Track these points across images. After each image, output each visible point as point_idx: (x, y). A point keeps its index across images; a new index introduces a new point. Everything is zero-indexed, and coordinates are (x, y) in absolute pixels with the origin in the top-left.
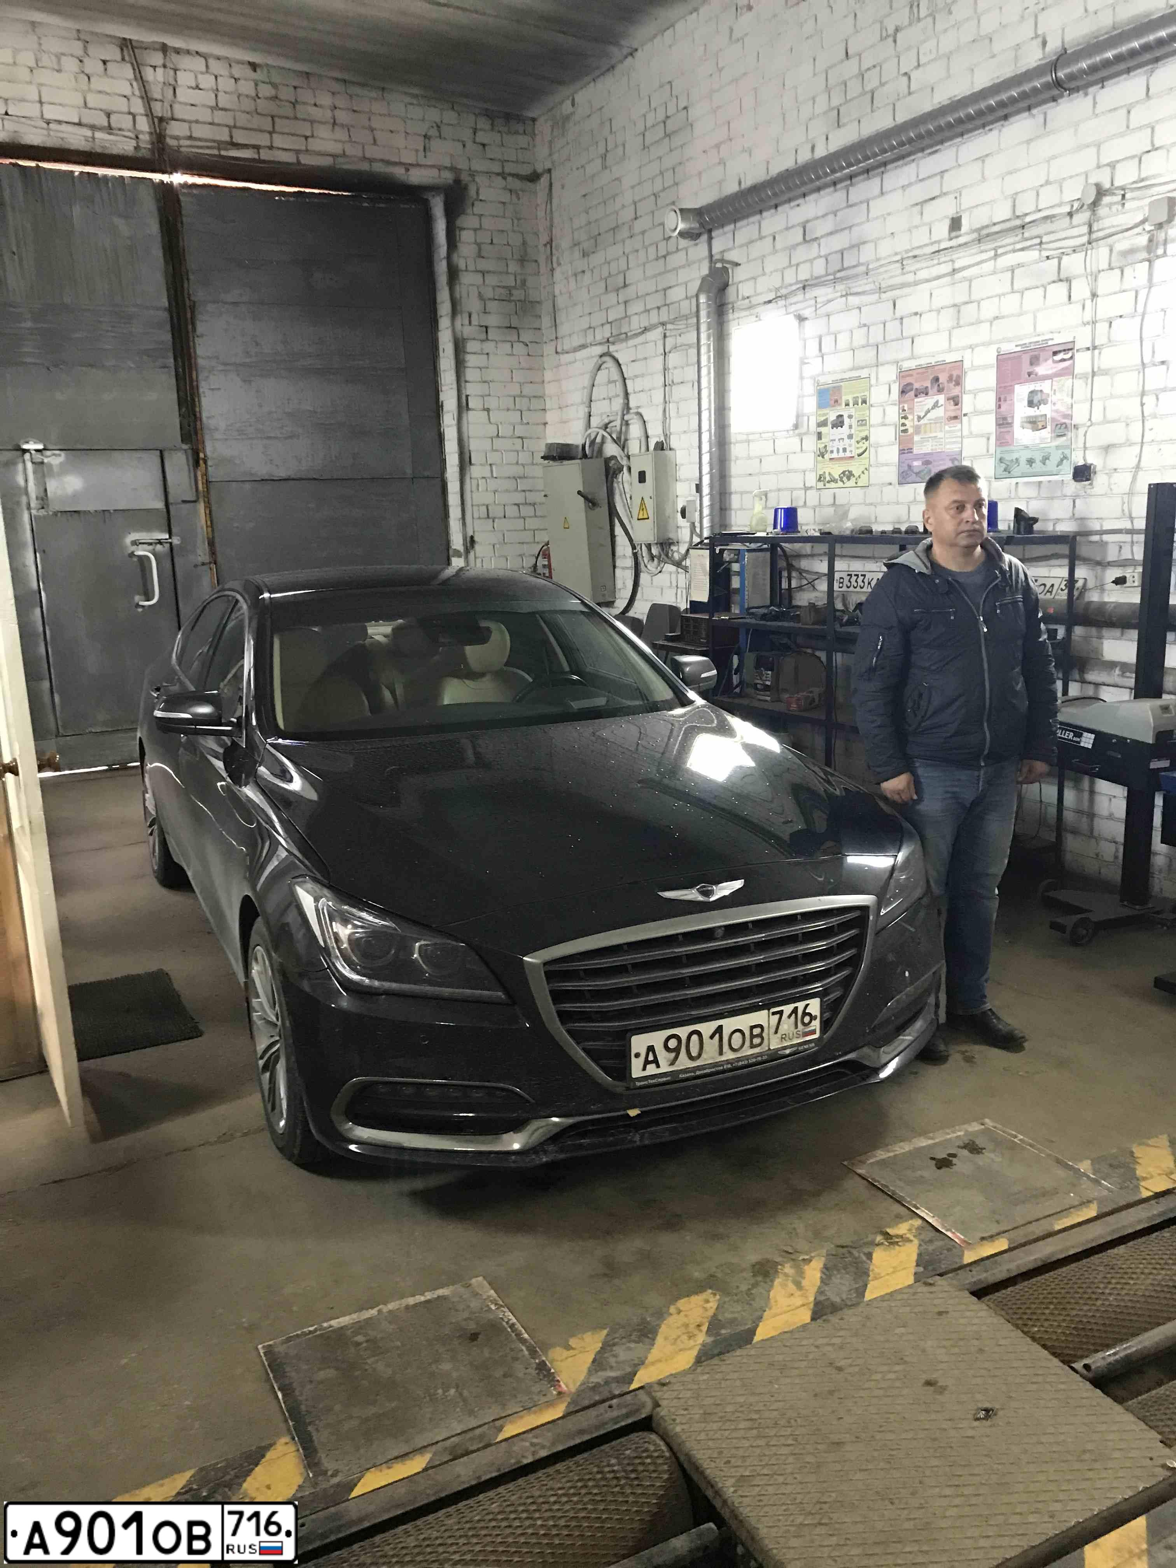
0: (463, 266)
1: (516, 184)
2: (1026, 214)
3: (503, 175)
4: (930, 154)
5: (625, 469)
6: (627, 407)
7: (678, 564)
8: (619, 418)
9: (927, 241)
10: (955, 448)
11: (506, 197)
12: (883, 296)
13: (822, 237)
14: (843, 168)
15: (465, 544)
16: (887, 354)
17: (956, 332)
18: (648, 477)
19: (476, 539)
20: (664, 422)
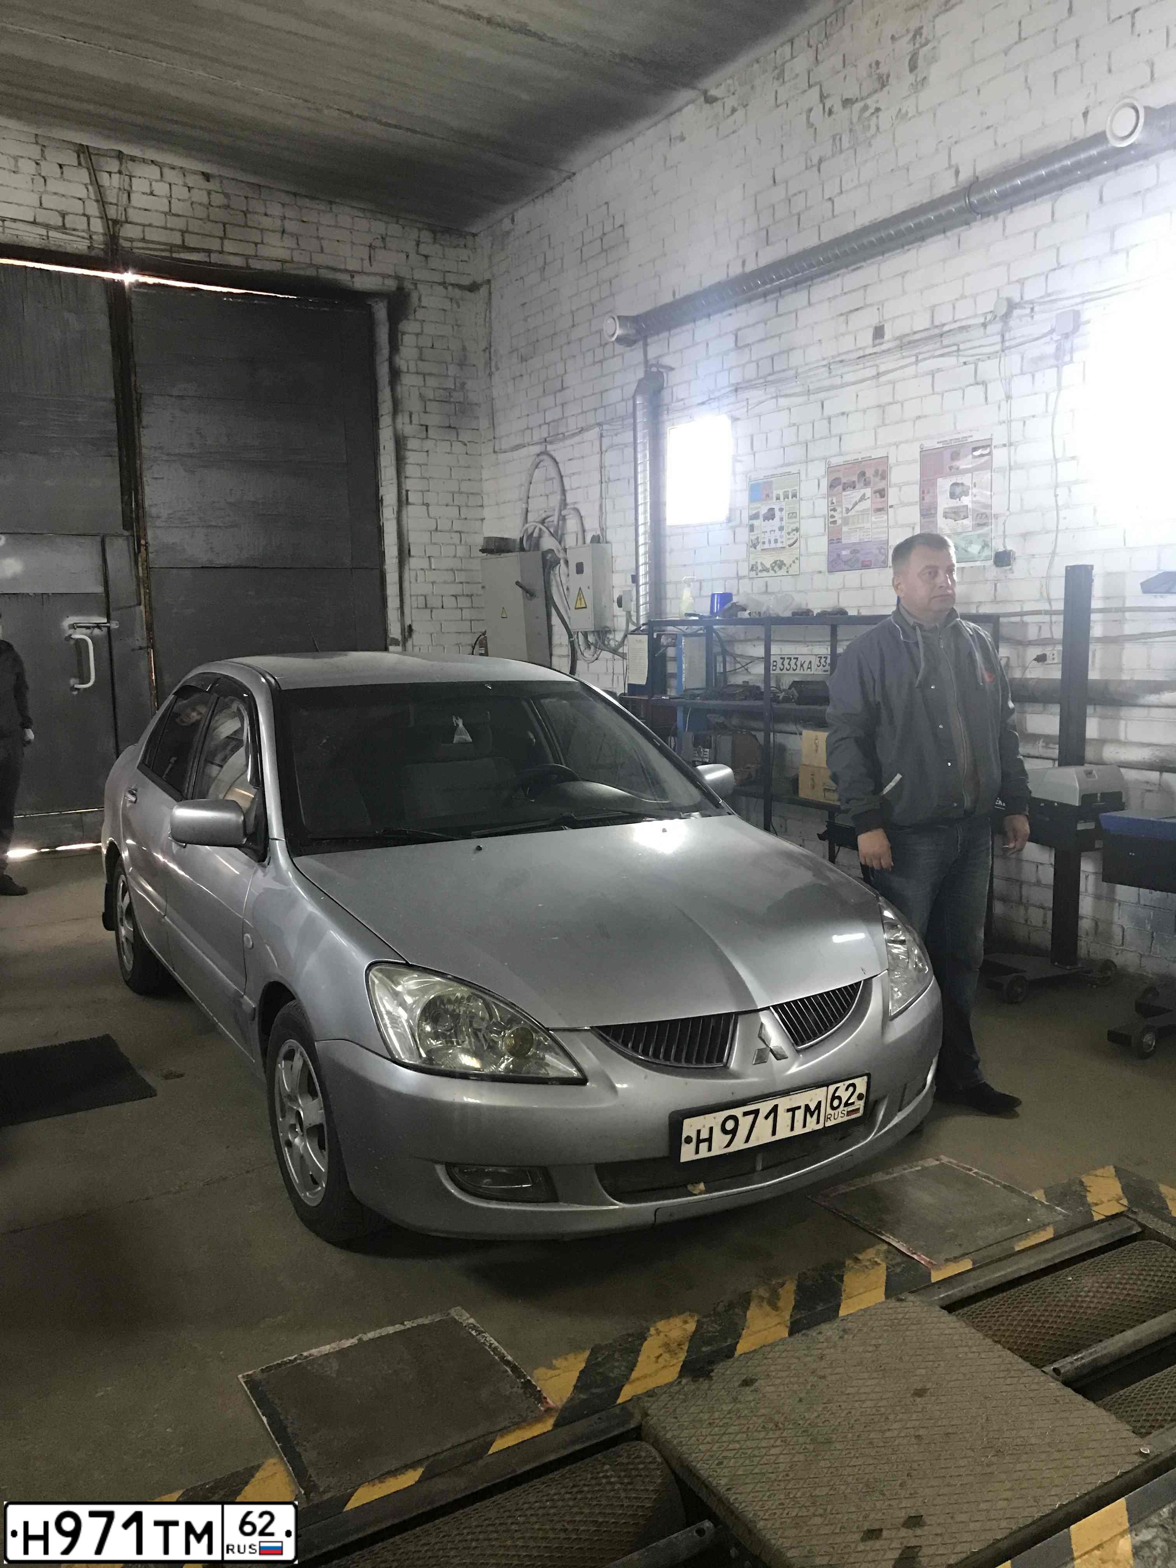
0: (404, 368)
1: (457, 293)
2: (944, 325)
3: (444, 284)
4: (854, 270)
5: (562, 562)
6: (564, 504)
7: (614, 651)
8: (556, 513)
9: (853, 348)
10: (884, 537)
11: (447, 305)
12: (812, 397)
13: (753, 343)
14: (772, 281)
15: (403, 633)
16: (816, 451)
17: (879, 430)
18: (587, 569)
19: (414, 628)
20: (600, 517)
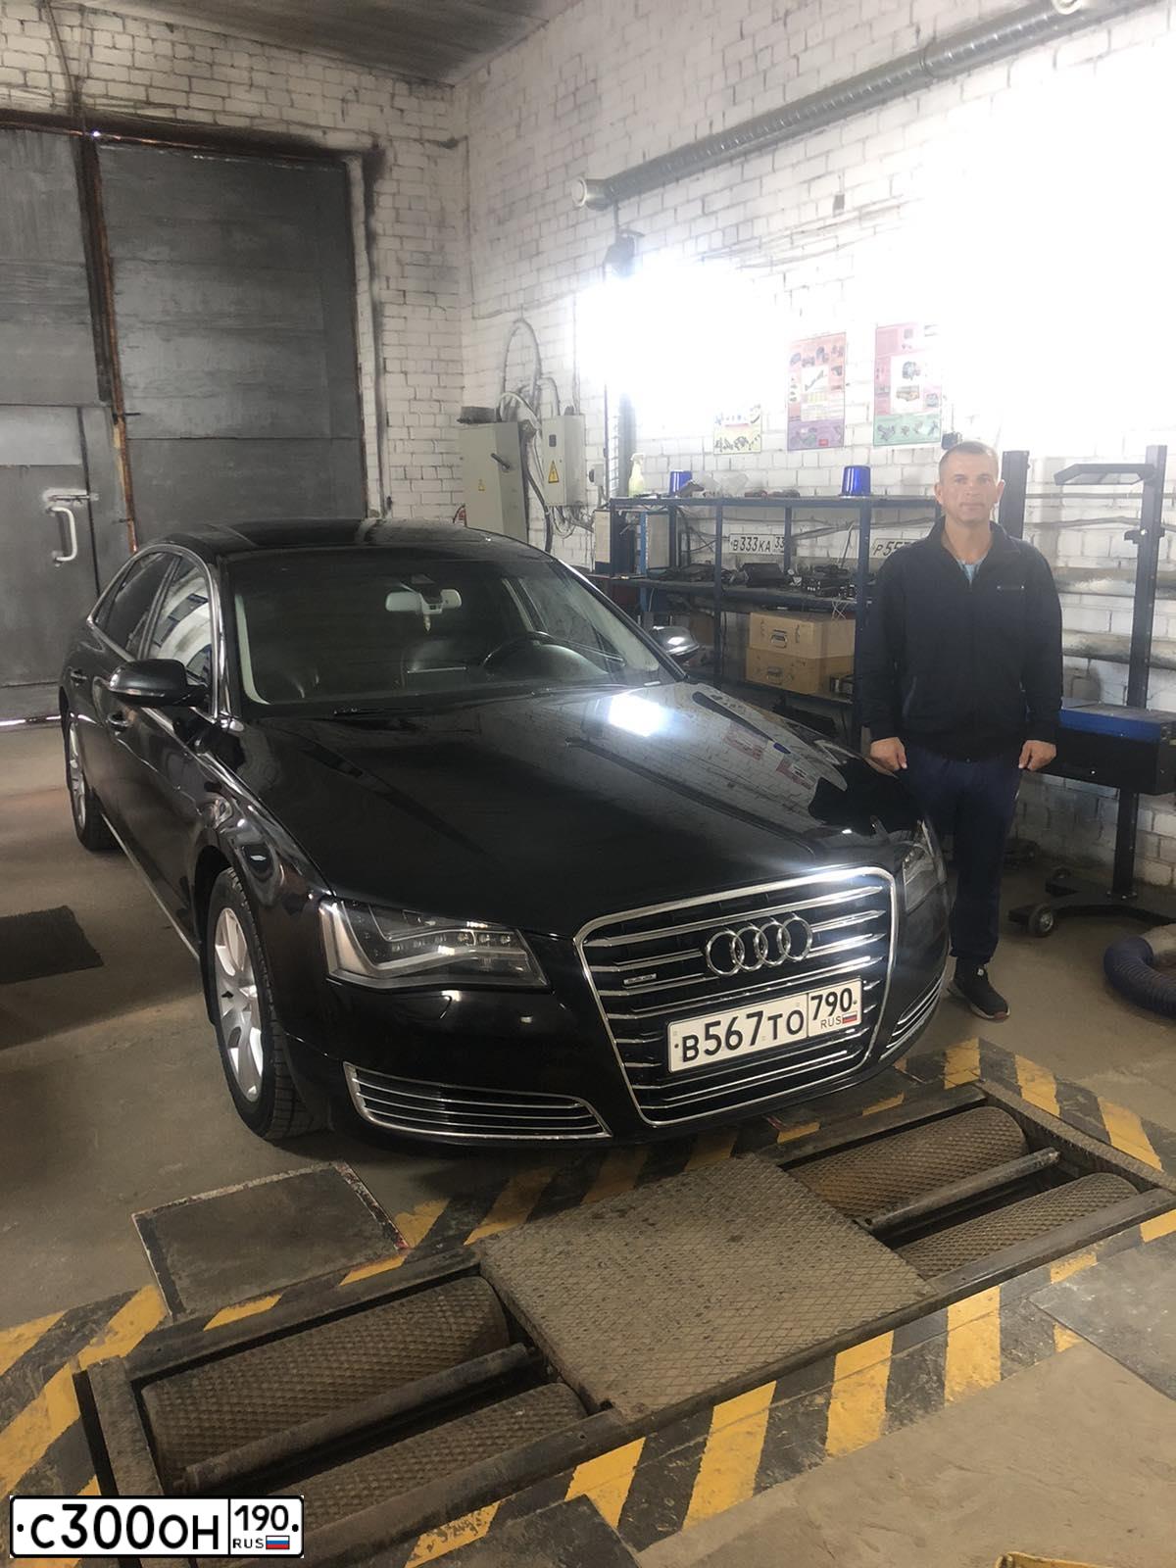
0: (380, 231)
1: (435, 150)
2: (901, 196)
3: (420, 141)
5: (537, 433)
6: (539, 373)
7: (586, 526)
8: (532, 382)
9: (814, 218)
10: (838, 415)
11: (423, 163)
12: (775, 268)
13: (720, 210)
14: (737, 145)
15: (382, 506)
18: (559, 442)
19: (393, 501)
20: (574, 388)
